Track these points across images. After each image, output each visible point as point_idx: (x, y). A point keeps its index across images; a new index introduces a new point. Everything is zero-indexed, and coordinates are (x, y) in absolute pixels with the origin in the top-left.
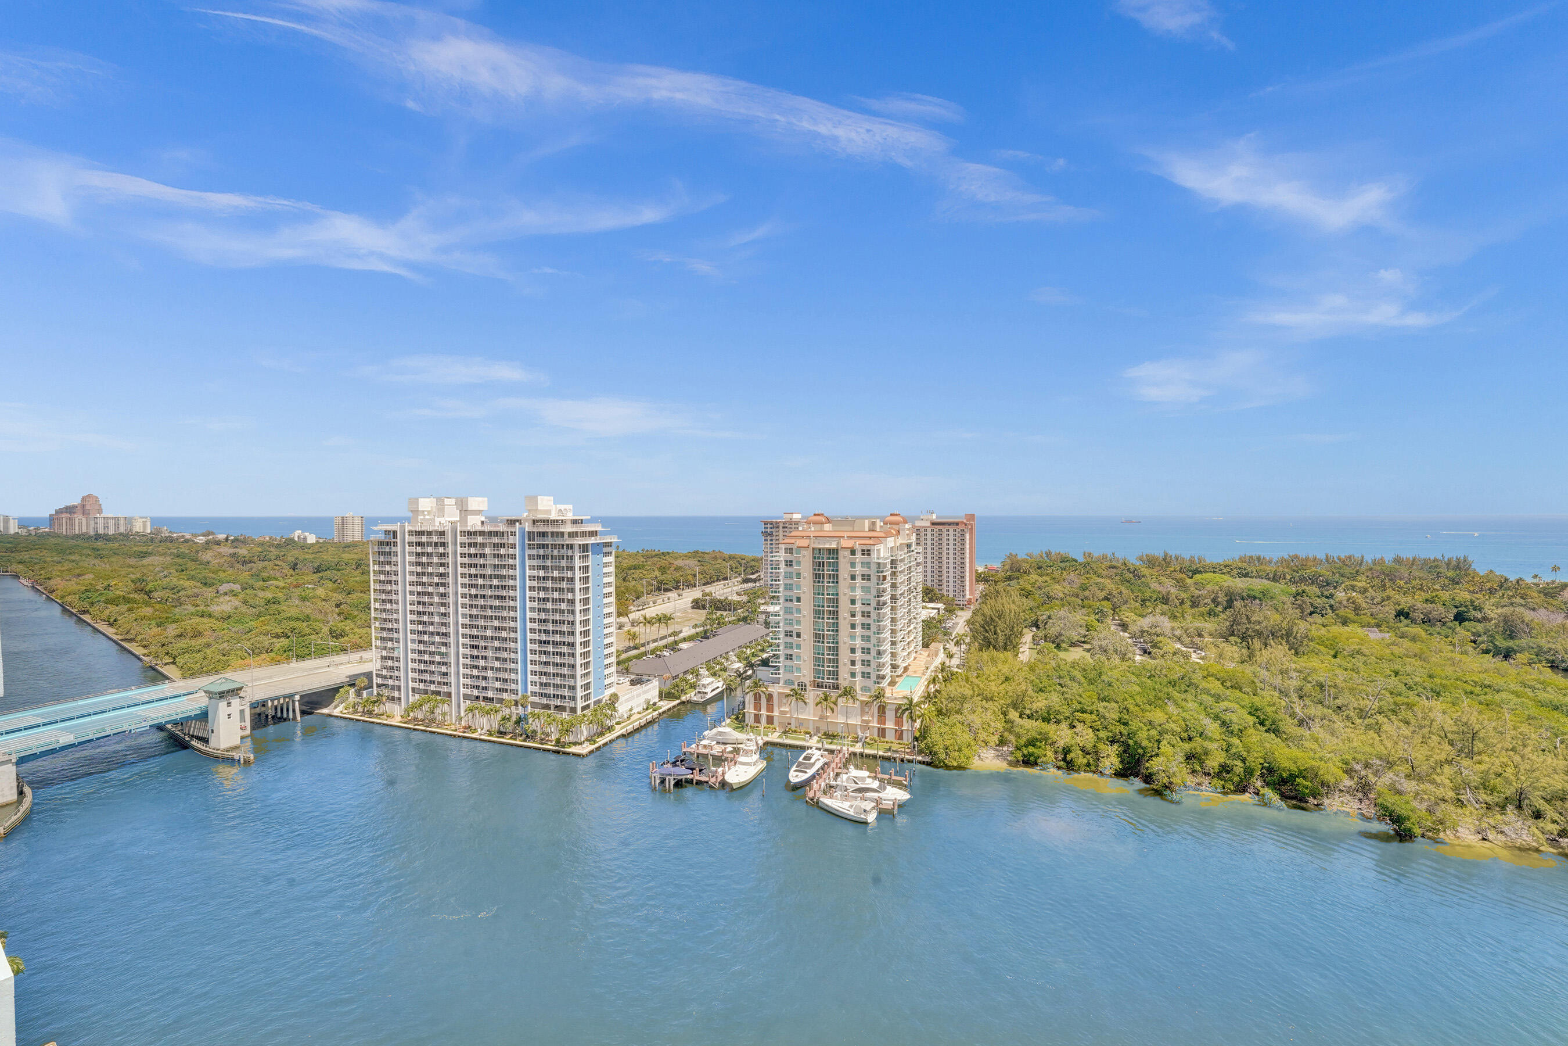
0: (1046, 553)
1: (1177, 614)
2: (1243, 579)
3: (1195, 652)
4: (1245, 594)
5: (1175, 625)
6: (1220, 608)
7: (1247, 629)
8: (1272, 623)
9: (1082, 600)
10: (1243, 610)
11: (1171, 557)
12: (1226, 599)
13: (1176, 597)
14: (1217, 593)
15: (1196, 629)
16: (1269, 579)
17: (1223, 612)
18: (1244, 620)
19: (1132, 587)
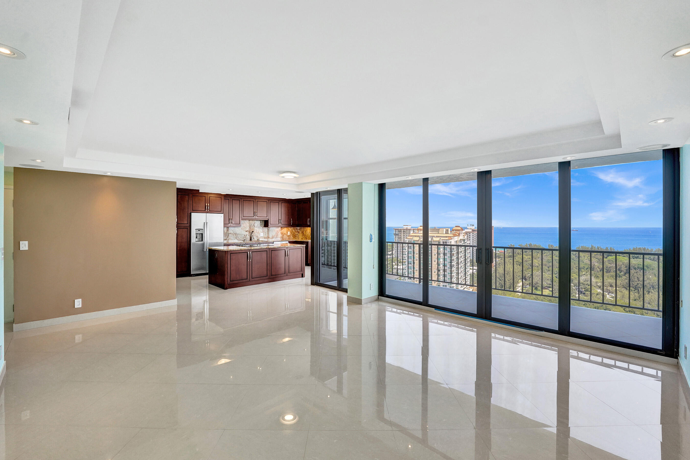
0: (529, 245)
1: (599, 276)
2: (635, 259)
3: (608, 294)
4: (636, 267)
5: (598, 280)
6: (622, 273)
7: (638, 284)
8: (652, 281)
9: (548, 267)
10: (635, 274)
11: (595, 247)
12: (626, 269)
13: (598, 267)
14: (621, 266)
15: (609, 283)
16: (651, 259)
17: (624, 275)
18: (636, 280)
19: (575, 261)
